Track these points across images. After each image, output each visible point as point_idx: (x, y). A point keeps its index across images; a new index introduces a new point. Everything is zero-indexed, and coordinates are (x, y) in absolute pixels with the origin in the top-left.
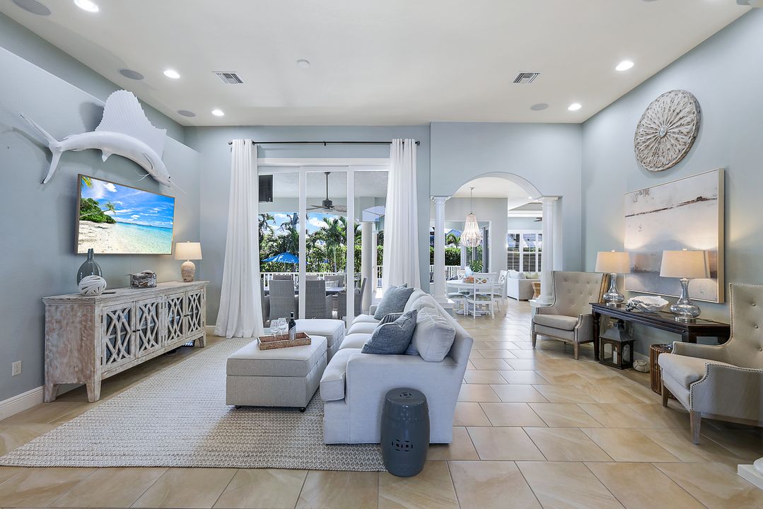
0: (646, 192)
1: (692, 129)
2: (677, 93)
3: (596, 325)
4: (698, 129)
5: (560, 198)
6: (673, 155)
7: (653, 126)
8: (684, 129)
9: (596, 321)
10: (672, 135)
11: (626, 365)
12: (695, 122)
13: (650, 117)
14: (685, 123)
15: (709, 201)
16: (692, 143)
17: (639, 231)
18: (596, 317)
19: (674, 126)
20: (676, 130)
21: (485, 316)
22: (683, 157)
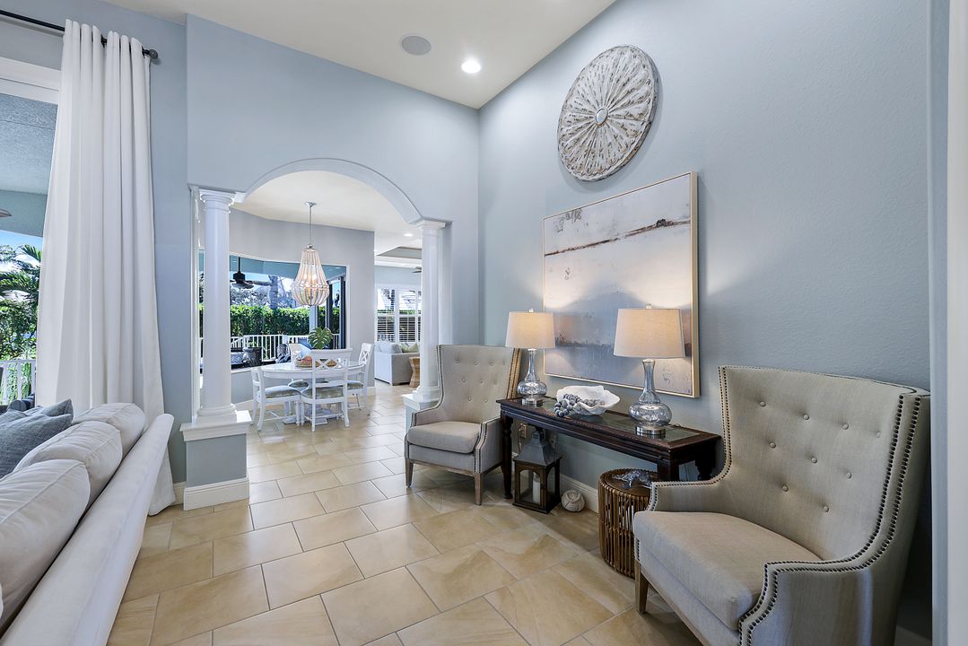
0: (576, 214)
1: (646, 109)
2: (622, 49)
3: (506, 438)
4: (655, 108)
5: (448, 224)
6: (617, 154)
7: (586, 106)
8: (635, 110)
9: (506, 431)
10: (615, 120)
11: (551, 502)
12: (652, 97)
13: (581, 92)
14: (636, 99)
15: (677, 227)
16: (647, 132)
17: (567, 278)
18: (505, 424)
19: (619, 105)
20: (622, 112)
21: (335, 422)
22: (632, 156)
